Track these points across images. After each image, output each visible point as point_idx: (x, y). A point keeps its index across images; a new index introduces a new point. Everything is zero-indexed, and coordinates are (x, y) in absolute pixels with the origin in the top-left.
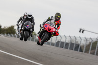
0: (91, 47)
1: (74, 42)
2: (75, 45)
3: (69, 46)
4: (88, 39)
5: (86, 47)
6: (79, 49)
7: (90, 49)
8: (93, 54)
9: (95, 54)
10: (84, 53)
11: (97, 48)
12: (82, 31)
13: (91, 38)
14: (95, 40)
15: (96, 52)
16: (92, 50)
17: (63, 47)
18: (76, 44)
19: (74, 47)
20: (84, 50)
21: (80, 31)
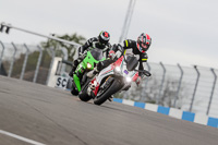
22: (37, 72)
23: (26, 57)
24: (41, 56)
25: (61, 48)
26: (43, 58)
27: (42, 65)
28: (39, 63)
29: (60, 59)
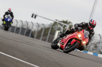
0: (42, 33)
1: (25, 27)
2: (26, 30)
3: (20, 31)
4: (40, 25)
5: (38, 32)
6: (30, 35)
7: (42, 35)
8: (45, 40)
9: (47, 40)
10: (35, 39)
11: (49, 35)
12: (34, 16)
13: (43, 24)
14: (47, 27)
15: (47, 39)
16: (43, 36)
17: (13, 32)
18: (28, 30)
19: (25, 32)
20: (35, 36)
21: (32, 17)
22: (48, 37)
23: (43, 30)
24: (50, 29)
25: (60, 26)
26: (51, 31)
27: (50, 34)
28: (49, 33)
29: (59, 31)
